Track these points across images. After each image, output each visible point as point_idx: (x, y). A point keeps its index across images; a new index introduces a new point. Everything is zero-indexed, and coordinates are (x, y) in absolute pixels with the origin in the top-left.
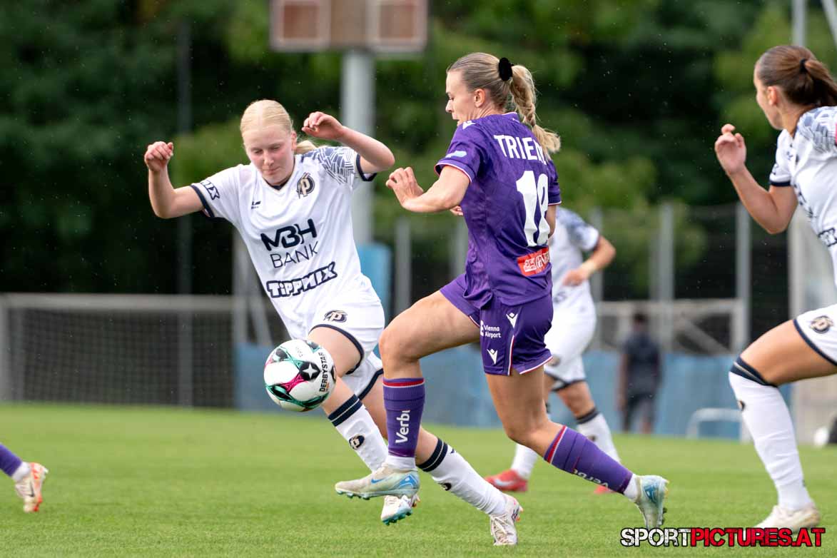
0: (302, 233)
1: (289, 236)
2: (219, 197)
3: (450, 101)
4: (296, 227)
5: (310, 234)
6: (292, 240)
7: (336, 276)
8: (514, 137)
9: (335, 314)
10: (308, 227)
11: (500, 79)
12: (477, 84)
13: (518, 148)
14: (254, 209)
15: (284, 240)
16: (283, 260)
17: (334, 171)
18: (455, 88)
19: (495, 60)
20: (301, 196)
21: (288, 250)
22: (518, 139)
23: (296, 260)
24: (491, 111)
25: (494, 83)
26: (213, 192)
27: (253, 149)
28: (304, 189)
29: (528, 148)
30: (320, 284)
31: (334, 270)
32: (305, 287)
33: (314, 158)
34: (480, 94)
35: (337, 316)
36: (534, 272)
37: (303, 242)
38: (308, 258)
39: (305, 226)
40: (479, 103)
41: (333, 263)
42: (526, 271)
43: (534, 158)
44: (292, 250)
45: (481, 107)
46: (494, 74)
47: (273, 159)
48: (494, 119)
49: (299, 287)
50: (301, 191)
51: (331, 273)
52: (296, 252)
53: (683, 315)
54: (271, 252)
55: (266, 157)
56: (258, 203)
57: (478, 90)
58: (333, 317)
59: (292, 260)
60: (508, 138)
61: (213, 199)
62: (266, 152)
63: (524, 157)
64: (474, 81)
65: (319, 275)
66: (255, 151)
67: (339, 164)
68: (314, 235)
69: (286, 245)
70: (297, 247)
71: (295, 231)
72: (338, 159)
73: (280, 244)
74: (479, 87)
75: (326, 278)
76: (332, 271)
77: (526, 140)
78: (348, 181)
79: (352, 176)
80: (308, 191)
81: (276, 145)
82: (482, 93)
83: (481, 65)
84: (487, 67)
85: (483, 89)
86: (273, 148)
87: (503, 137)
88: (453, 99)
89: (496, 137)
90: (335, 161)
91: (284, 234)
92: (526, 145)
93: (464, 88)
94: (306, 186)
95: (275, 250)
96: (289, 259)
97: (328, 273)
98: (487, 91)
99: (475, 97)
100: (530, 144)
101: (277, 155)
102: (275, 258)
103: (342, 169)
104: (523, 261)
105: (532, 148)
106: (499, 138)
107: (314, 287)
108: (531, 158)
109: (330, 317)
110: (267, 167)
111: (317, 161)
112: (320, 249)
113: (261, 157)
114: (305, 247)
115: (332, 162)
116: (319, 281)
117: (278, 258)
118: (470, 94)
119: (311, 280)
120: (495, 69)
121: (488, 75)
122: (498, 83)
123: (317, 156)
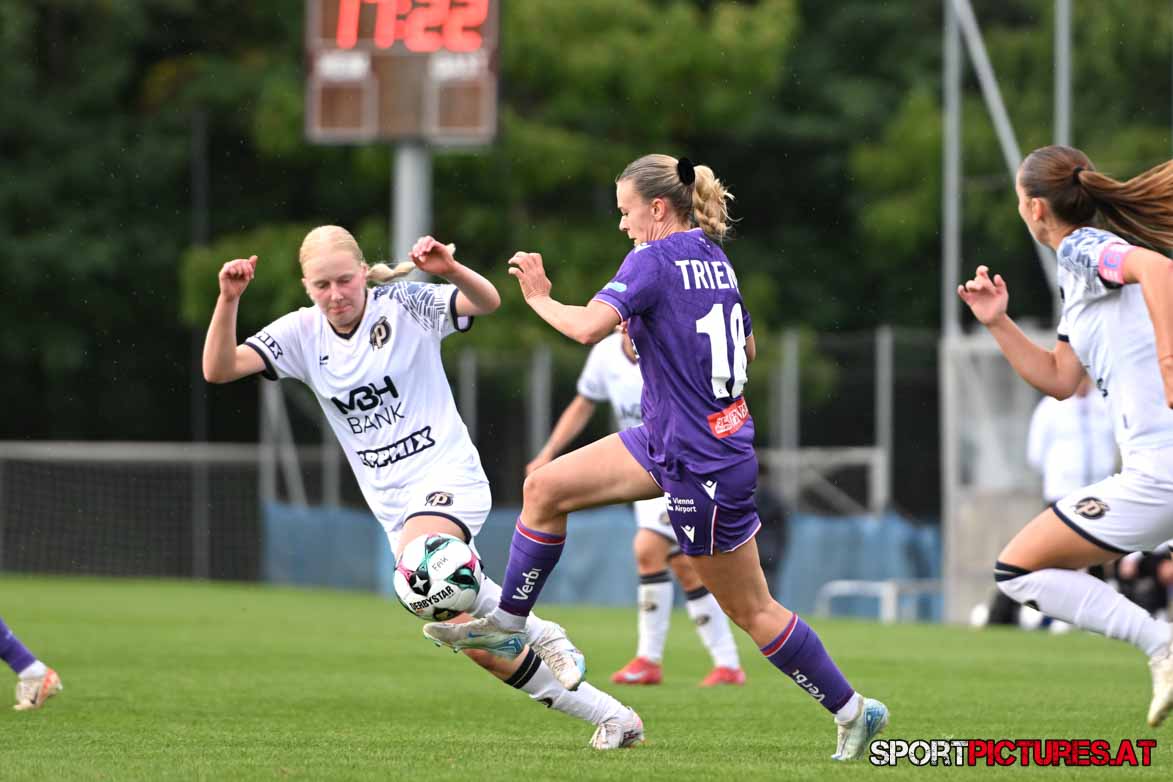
0: (379, 392)
1: (365, 398)
2: (281, 354)
3: (623, 218)
4: (370, 387)
5: (389, 393)
6: (369, 401)
7: (433, 443)
8: (702, 262)
9: (438, 496)
10: (384, 386)
11: (681, 184)
12: (654, 193)
13: (706, 275)
14: (323, 366)
15: (360, 403)
16: (362, 424)
17: (420, 313)
18: (629, 201)
19: (672, 162)
20: (376, 347)
21: (366, 412)
22: (706, 263)
23: (378, 425)
24: (674, 227)
25: (674, 189)
26: (275, 349)
27: (316, 284)
28: (379, 339)
29: (719, 275)
30: (412, 454)
31: (431, 436)
32: (394, 458)
33: (391, 297)
34: (659, 205)
35: (441, 499)
36: (728, 432)
37: (382, 403)
38: (389, 422)
39: (382, 385)
40: (659, 216)
41: (428, 428)
42: (718, 432)
43: (726, 286)
44: (371, 413)
45: (661, 220)
46: (673, 178)
47: (342, 294)
48: (677, 239)
49: (386, 457)
50: (375, 342)
51: (426, 440)
52: (376, 415)
53: (811, 466)
54: (348, 416)
55: (335, 292)
56: (326, 358)
57: (656, 200)
58: (437, 500)
59: (372, 425)
60: (694, 263)
61: (276, 358)
62: (333, 285)
63: (713, 287)
64: (650, 190)
65: (409, 443)
66: (320, 285)
67: (426, 303)
68: (395, 395)
69: (364, 408)
70: (377, 409)
71: (371, 392)
72: (426, 297)
73: (356, 407)
74: (656, 196)
75: (419, 447)
76: (428, 438)
77: (716, 264)
78: (436, 325)
79: (442, 317)
80: (384, 341)
81: (345, 276)
82: (662, 204)
83: (656, 170)
84: (663, 170)
85: (661, 198)
86: (342, 281)
87: (687, 262)
88: (627, 214)
89: (678, 263)
90: (422, 298)
91: (358, 396)
92: (716, 270)
93: (639, 200)
94: (380, 334)
95: (351, 413)
96: (368, 424)
97: (422, 441)
98: (666, 200)
99: (653, 210)
100: (721, 269)
101: (345, 290)
102: (354, 422)
103: (429, 309)
104: (715, 421)
105: (722, 274)
106: (683, 264)
107: (404, 457)
108: (722, 286)
109: (432, 501)
110: (335, 305)
111: (395, 300)
112: (405, 411)
113: (327, 293)
114: (386, 409)
115: (418, 301)
116: (411, 450)
117: (357, 422)
118: (647, 206)
119: (401, 448)
120: (674, 171)
121: (665, 181)
122: (680, 188)
123: (395, 294)
